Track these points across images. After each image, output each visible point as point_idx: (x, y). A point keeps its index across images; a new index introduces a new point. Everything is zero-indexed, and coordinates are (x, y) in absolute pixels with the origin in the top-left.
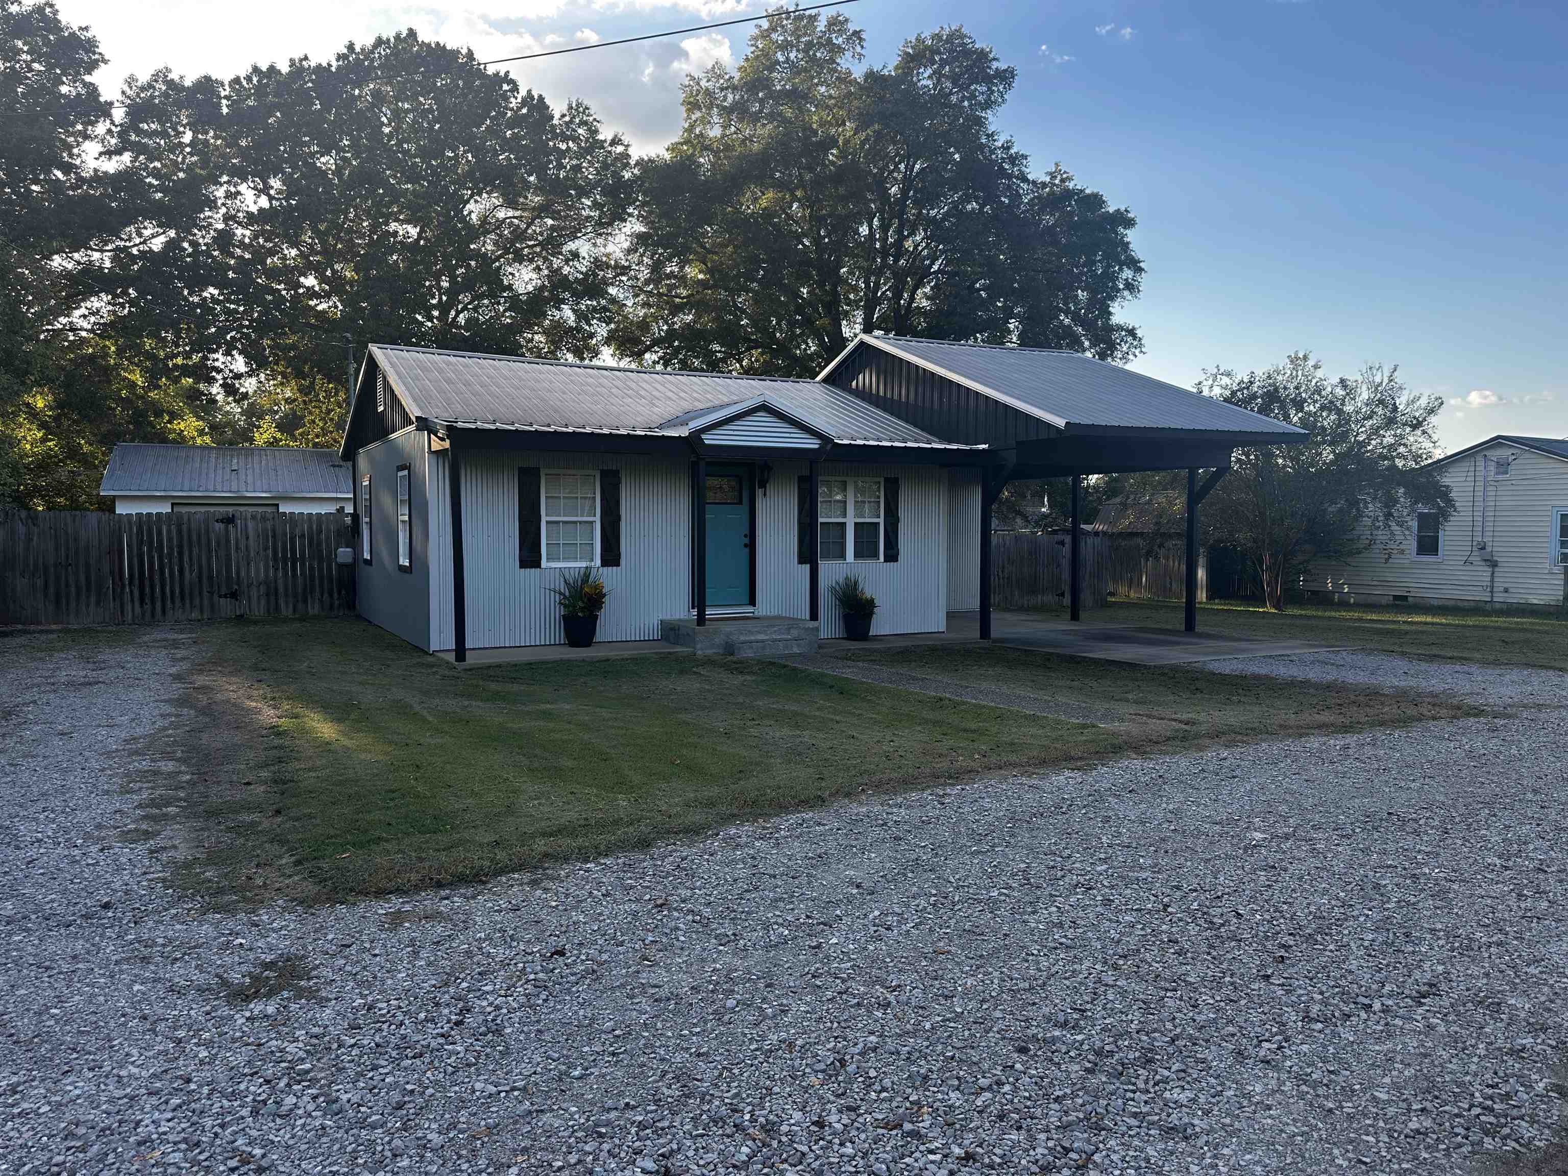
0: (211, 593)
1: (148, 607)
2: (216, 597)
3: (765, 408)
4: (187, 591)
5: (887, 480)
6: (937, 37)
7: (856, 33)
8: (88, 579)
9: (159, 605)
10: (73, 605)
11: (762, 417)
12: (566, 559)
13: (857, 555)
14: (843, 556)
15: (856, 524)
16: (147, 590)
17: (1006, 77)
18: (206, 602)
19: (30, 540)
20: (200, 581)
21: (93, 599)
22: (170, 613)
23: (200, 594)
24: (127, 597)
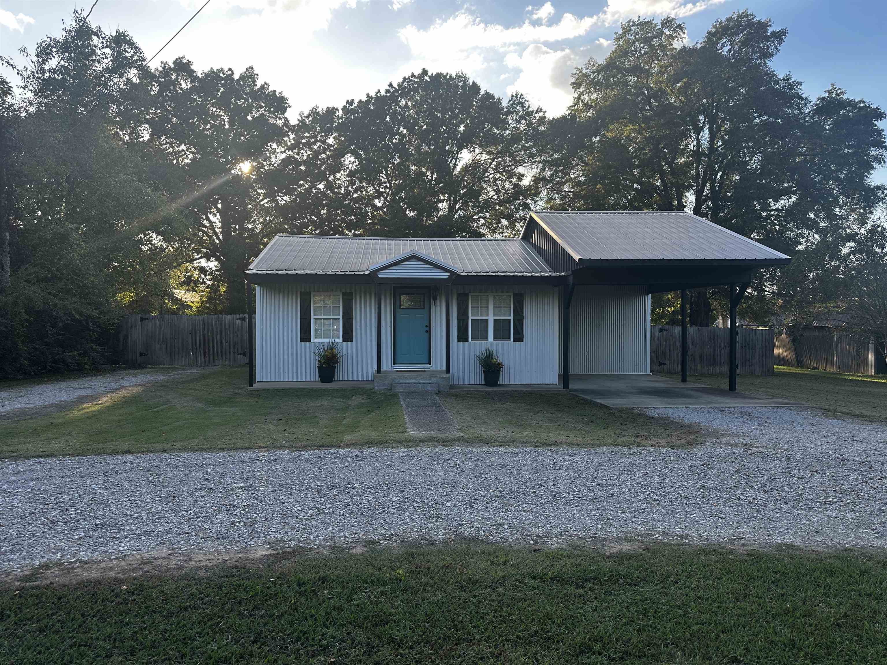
0: (234, 353)
1: (207, 359)
2: (236, 355)
3: (414, 257)
4: (224, 353)
5: (515, 295)
6: (729, 20)
7: (679, 26)
8: (183, 345)
9: (212, 357)
10: (177, 356)
11: (413, 261)
12: (324, 338)
13: (495, 338)
14: (487, 338)
15: (495, 320)
16: (207, 350)
17: (780, 36)
18: (232, 357)
19: (161, 328)
20: (230, 348)
21: (184, 354)
22: (216, 361)
23: (230, 353)
24: (198, 353)
